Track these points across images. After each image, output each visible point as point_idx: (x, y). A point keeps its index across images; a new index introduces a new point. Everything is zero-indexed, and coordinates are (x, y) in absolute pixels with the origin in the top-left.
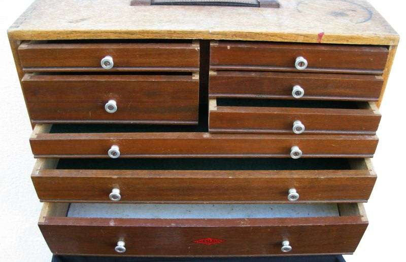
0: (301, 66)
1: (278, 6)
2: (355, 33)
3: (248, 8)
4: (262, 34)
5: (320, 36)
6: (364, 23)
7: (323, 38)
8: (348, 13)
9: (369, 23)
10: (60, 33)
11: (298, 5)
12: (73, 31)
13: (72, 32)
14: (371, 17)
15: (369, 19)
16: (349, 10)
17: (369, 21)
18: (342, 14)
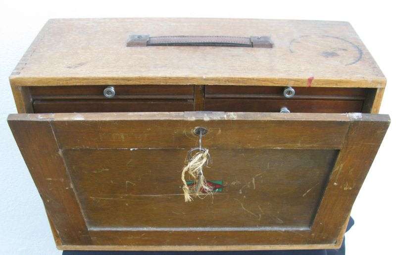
0: (289, 94)
1: (271, 46)
2: (344, 77)
3: (242, 49)
4: (253, 79)
5: (310, 80)
6: (354, 65)
7: (313, 82)
8: (339, 52)
9: (358, 65)
10: (60, 80)
11: (290, 44)
12: (73, 78)
13: (71, 79)
14: (361, 57)
15: (359, 60)
16: (340, 49)
17: (357, 63)
18: (333, 54)
